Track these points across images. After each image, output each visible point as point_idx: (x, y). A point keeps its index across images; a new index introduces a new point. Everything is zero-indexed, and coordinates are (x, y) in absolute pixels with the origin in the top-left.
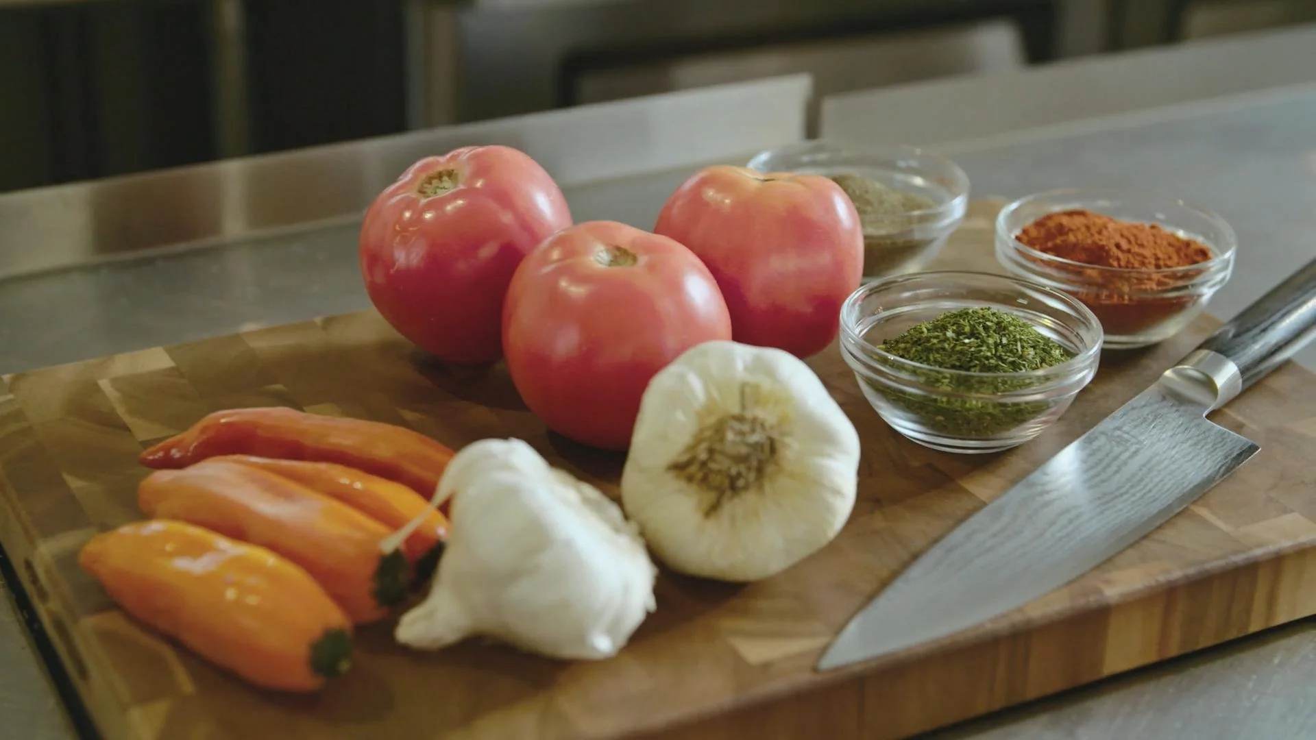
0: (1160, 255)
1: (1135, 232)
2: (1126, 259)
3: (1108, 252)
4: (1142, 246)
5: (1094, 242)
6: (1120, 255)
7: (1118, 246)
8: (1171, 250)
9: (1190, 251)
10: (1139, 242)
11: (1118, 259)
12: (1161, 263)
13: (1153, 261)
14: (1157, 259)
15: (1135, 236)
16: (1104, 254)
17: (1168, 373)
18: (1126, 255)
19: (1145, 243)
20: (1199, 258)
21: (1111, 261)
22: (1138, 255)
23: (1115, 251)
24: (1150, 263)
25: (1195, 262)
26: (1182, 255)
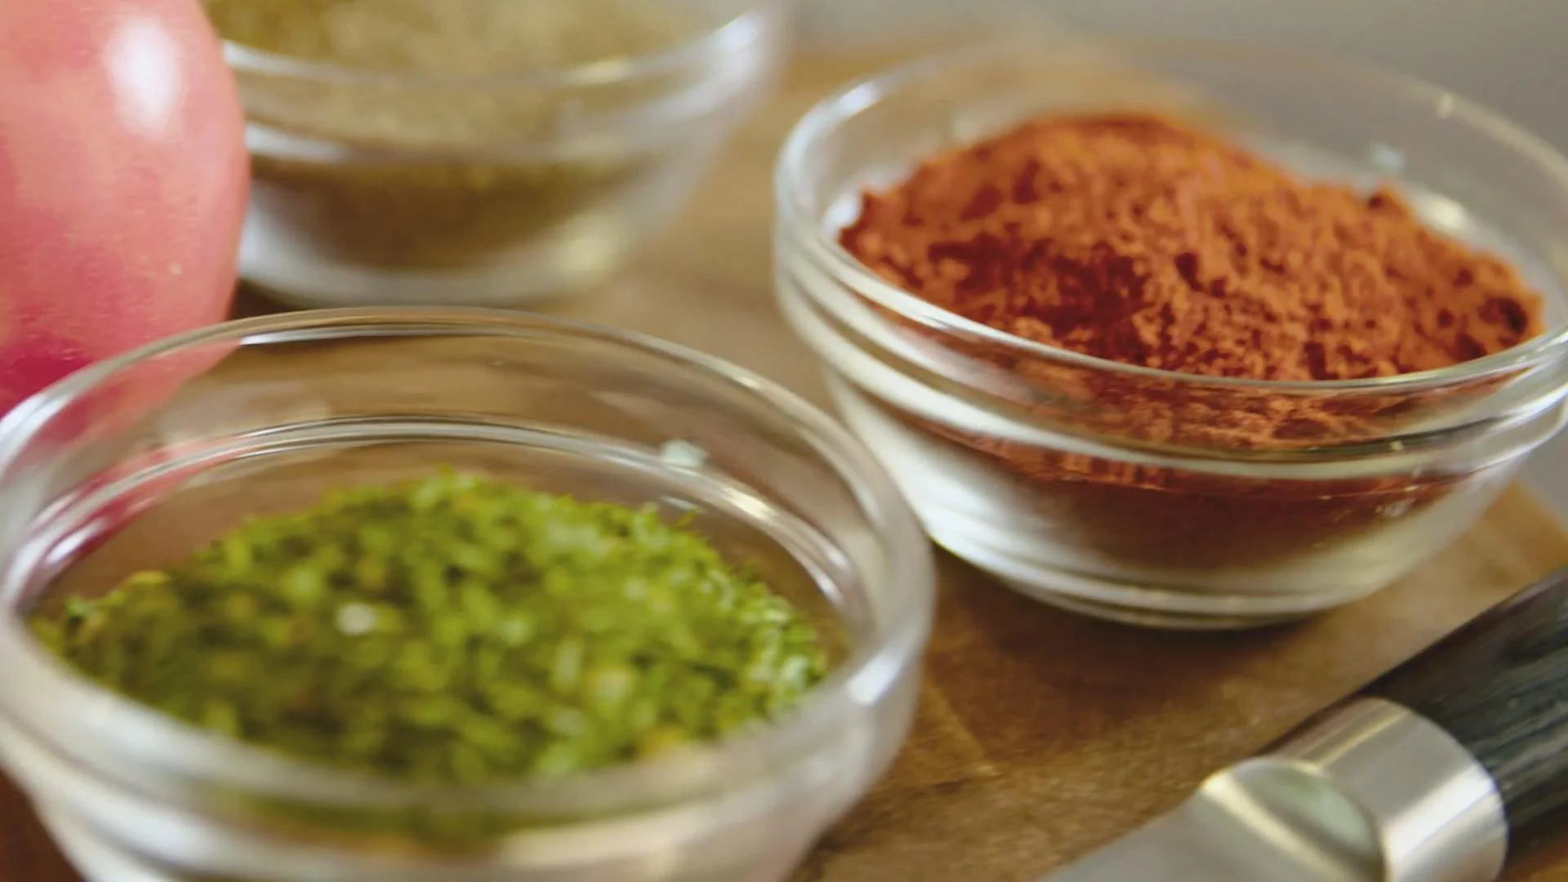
0: (1335, 309)
1: (1277, 213)
2: (1199, 317)
3: (1137, 285)
4: (1276, 270)
5: (1102, 245)
6: (1181, 300)
7: (1187, 265)
8: (1388, 289)
9: (1464, 302)
10: (1275, 256)
11: (1167, 315)
12: (1330, 341)
13: (1300, 333)
14: (1321, 324)
15: (1269, 230)
16: (1124, 292)
17: (1220, 787)
18: (1202, 300)
19: (1295, 260)
20: (1482, 332)
21: (1138, 319)
22: (1250, 305)
23: (1168, 278)
24: (1285, 340)
25: (1469, 350)
26: (1429, 320)
